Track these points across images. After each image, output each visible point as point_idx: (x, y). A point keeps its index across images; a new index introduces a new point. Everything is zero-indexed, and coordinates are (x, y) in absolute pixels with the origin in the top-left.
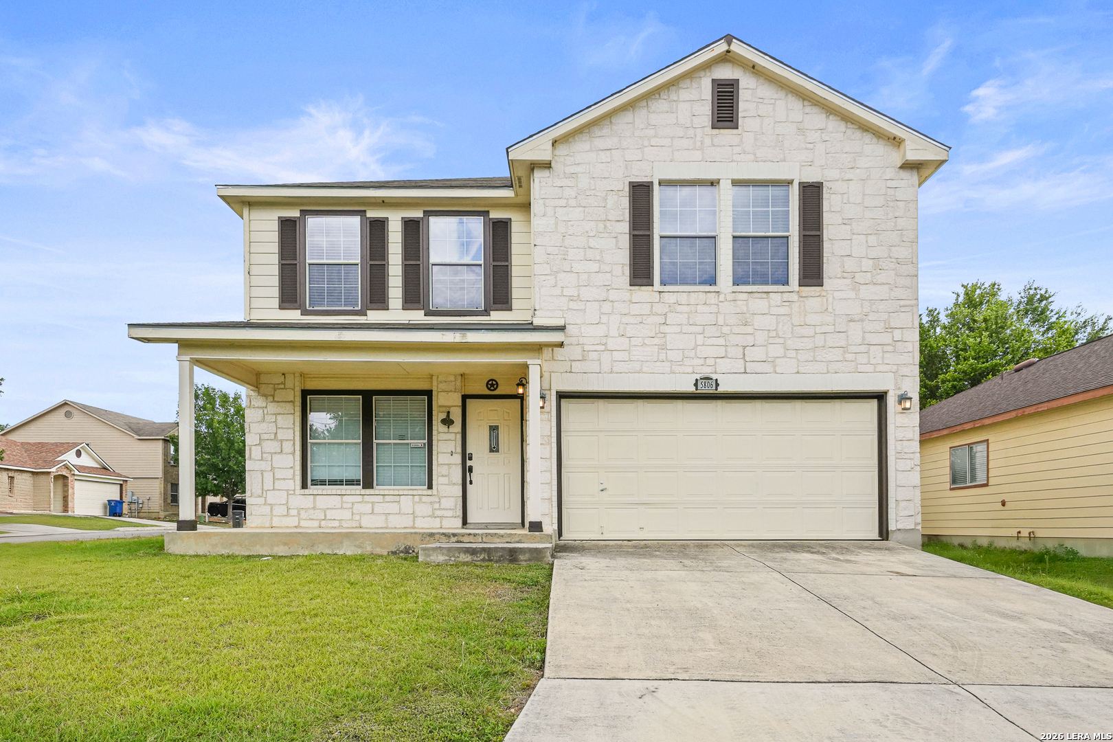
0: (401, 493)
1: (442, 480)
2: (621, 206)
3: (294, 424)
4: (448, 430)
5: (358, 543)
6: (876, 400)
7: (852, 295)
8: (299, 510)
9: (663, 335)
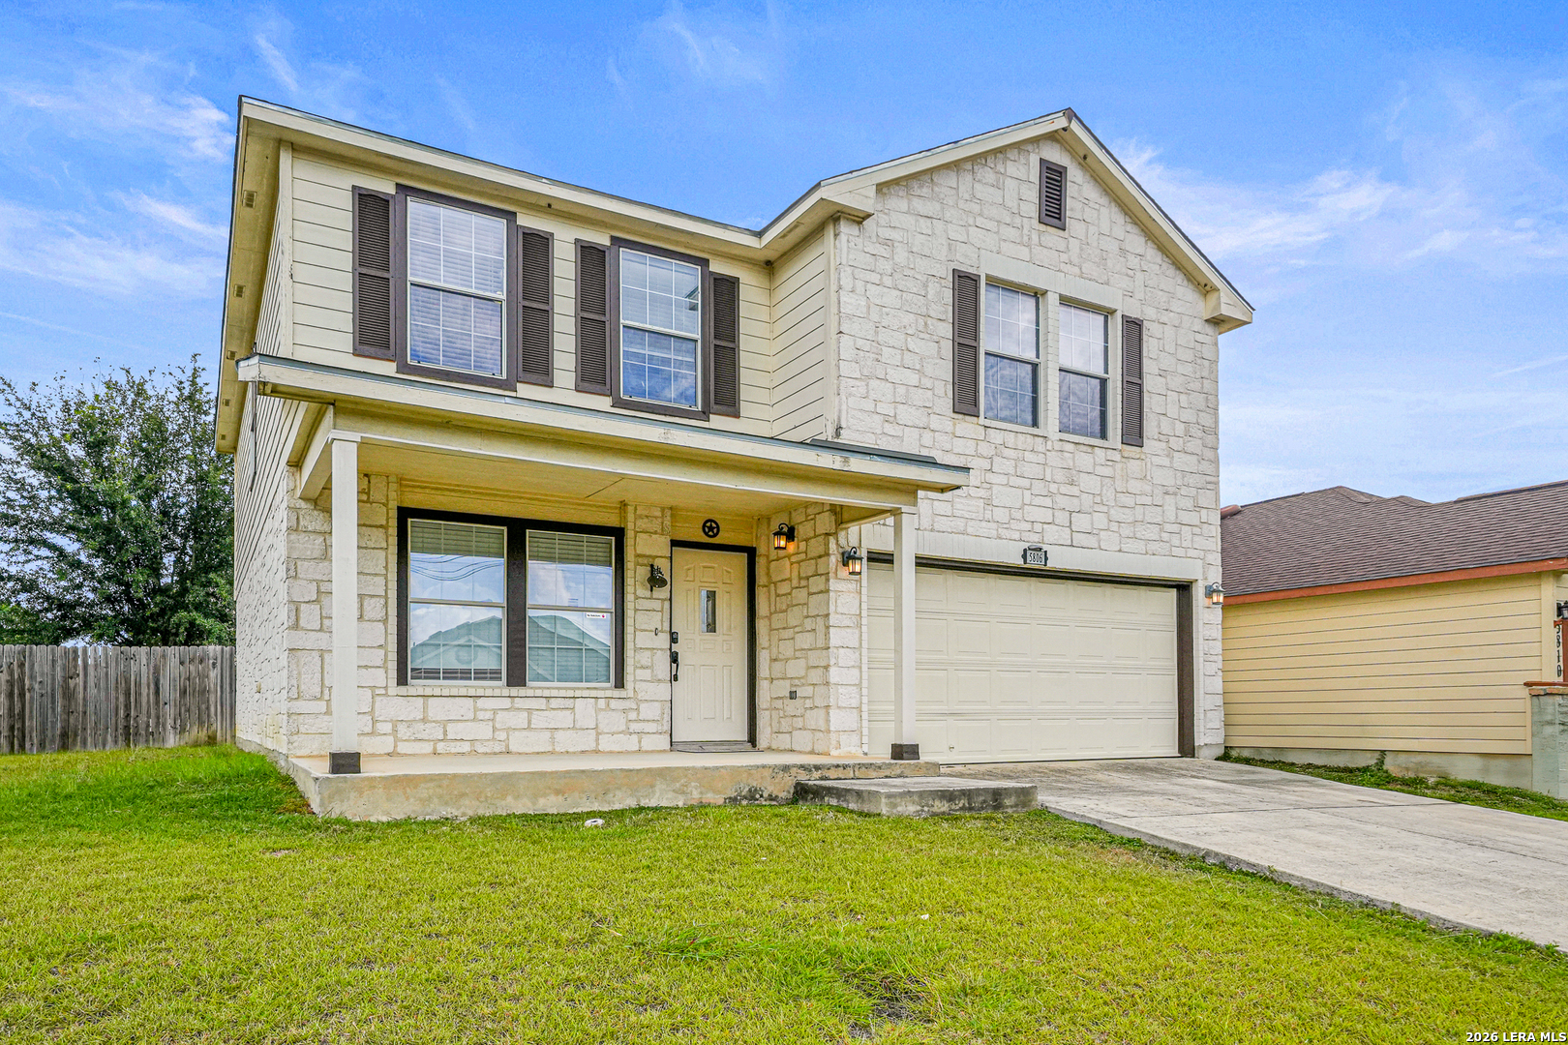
0: (578, 693)
1: (642, 674)
2: (942, 299)
3: (386, 568)
4: (652, 594)
5: (678, 785)
6: (1175, 590)
7: (1166, 462)
8: (395, 723)
9: (988, 486)
